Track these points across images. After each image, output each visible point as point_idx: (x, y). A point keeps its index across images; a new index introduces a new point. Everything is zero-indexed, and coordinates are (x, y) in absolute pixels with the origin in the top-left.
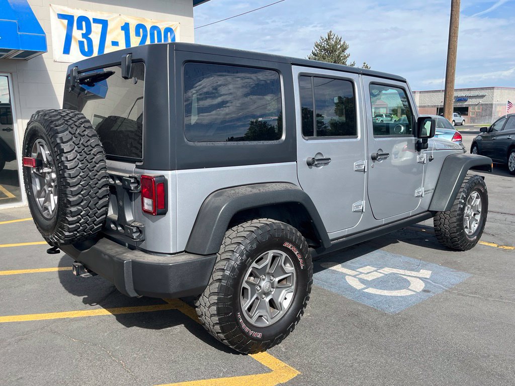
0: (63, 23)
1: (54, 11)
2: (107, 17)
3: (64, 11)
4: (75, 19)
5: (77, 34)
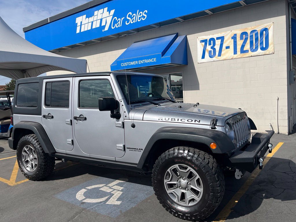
0: (202, 45)
1: (199, 40)
2: (224, 34)
3: (203, 38)
4: (208, 41)
5: (209, 48)
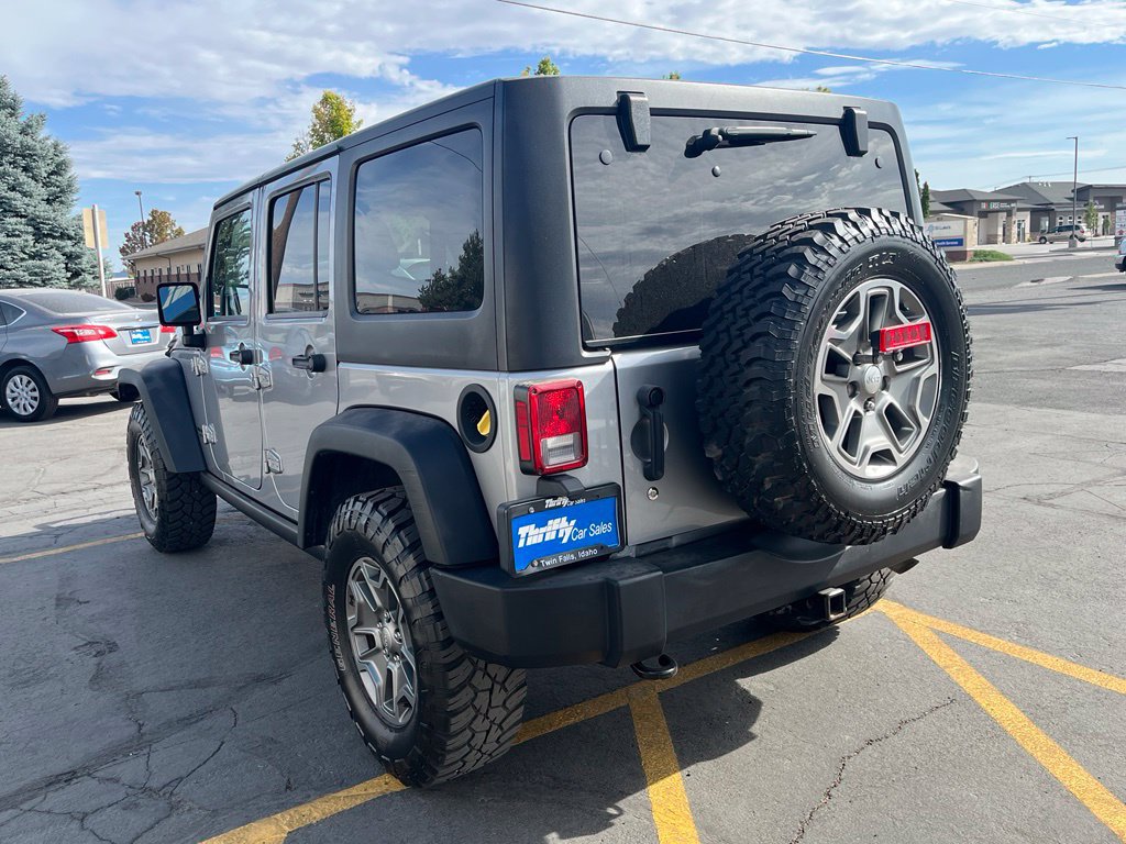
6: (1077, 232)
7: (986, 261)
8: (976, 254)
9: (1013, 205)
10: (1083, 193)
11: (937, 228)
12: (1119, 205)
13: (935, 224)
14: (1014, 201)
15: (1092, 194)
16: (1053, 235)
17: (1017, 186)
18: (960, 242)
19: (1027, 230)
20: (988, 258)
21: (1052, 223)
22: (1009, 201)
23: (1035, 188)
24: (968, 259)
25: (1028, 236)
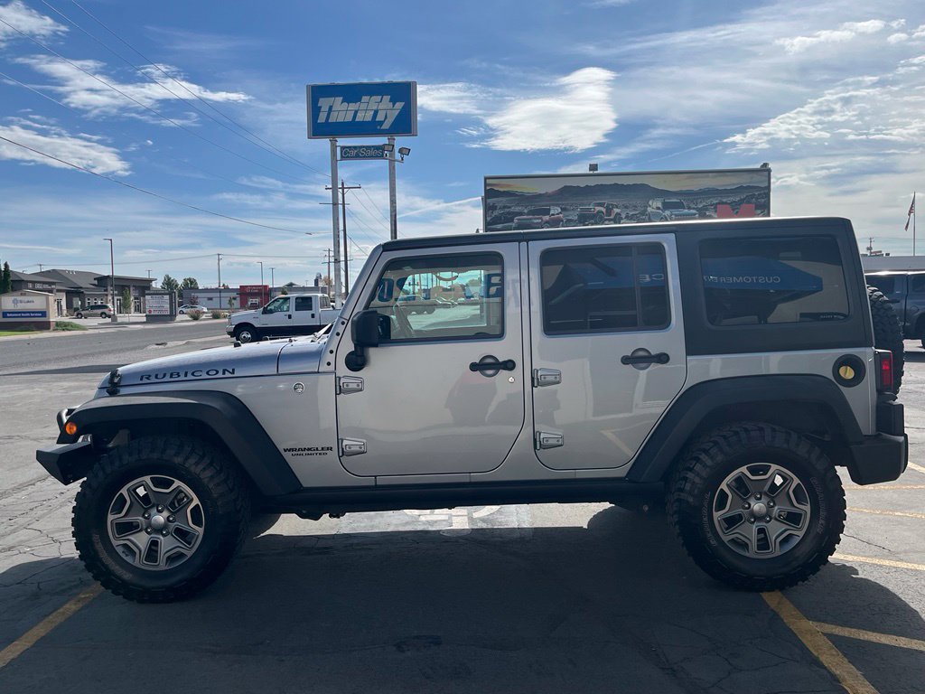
6: (105, 311)
7: (68, 330)
8: (58, 324)
9: (53, 287)
10: (102, 281)
11: (21, 302)
12: (147, 292)
13: (19, 298)
14: (54, 283)
15: (109, 282)
16: (87, 312)
17: (49, 271)
18: (44, 314)
19: (64, 307)
20: (69, 328)
21: (83, 303)
22: (50, 284)
23: (63, 274)
24: (52, 328)
25: (65, 312)
